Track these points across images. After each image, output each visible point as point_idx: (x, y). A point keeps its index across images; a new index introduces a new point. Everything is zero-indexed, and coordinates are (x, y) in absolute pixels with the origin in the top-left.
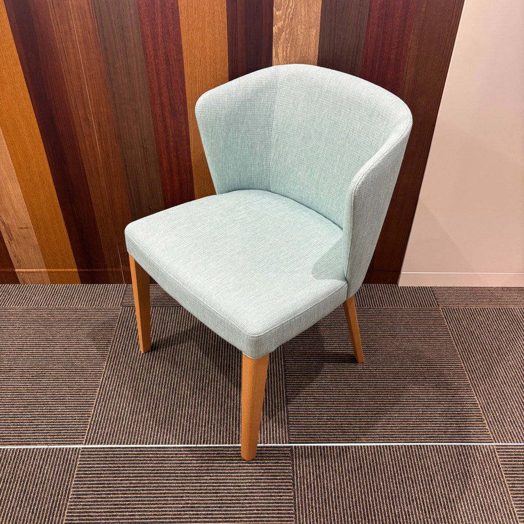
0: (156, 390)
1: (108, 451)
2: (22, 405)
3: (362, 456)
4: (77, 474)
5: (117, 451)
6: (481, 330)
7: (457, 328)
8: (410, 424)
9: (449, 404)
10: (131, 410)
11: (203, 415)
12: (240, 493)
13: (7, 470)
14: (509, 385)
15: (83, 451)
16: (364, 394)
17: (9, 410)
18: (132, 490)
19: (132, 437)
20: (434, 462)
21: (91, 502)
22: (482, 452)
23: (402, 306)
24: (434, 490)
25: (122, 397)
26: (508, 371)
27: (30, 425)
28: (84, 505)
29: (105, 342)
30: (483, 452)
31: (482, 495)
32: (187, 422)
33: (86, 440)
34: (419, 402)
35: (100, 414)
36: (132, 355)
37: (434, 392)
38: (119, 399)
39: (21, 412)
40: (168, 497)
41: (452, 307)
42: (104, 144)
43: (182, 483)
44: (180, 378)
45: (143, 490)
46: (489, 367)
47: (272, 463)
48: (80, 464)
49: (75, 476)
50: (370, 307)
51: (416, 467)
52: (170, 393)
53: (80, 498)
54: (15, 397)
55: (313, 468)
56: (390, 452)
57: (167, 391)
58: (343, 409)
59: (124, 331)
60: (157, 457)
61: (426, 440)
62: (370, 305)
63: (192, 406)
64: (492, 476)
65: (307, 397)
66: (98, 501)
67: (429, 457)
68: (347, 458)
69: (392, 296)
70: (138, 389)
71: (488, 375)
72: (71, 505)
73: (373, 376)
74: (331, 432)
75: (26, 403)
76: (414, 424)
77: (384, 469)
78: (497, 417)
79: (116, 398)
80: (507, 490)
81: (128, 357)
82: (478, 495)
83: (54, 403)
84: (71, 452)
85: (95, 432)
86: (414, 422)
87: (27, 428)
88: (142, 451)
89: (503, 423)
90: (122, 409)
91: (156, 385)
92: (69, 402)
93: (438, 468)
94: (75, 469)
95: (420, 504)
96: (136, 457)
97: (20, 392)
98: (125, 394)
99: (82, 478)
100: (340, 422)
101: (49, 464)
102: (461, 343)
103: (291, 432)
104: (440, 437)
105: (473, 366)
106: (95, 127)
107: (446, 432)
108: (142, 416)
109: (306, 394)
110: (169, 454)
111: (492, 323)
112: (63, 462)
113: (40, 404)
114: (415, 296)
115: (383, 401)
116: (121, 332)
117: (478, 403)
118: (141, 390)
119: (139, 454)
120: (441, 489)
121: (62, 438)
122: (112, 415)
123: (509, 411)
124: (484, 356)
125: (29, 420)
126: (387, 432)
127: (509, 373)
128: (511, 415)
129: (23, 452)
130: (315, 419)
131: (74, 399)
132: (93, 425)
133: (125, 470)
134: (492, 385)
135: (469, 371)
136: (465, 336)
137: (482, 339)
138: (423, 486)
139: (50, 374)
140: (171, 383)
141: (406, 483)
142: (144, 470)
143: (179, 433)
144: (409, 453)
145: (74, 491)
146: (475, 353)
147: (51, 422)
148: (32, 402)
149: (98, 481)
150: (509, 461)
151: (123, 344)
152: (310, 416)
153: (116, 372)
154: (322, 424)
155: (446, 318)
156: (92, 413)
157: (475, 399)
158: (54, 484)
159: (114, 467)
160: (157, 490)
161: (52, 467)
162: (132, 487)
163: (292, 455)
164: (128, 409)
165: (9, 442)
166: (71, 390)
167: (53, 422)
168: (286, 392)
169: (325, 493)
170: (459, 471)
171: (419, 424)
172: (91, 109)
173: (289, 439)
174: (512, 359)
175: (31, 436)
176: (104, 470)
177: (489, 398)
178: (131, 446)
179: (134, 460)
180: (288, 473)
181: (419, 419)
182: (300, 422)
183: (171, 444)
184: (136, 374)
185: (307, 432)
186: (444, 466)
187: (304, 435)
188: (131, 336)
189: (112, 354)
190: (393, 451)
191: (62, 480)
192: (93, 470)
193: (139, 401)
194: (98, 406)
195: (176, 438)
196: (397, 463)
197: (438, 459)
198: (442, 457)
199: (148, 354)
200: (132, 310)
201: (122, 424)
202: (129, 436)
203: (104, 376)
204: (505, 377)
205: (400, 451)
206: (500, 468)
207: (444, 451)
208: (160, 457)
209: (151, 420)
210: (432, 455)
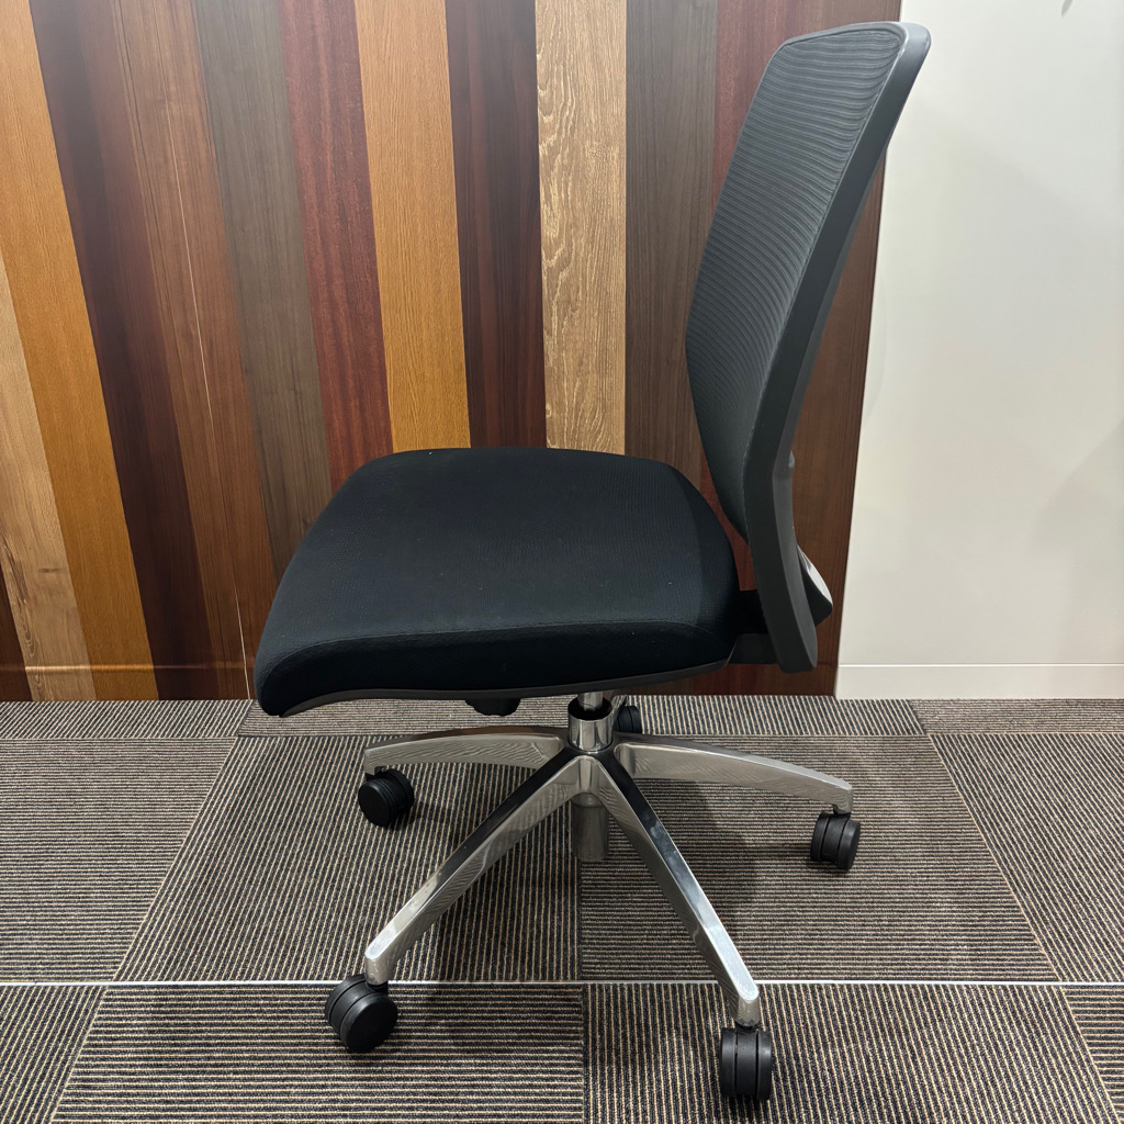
0: (290, 881)
1: (166, 993)
4: (90, 1039)
5: (186, 993)
6: (1020, 774)
7: (967, 770)
8: (860, 945)
9: (951, 907)
10: (231, 916)
12: (459, 1079)
14: (1090, 872)
15: (109, 994)
18: (211, 1073)
19: (224, 966)
20: (918, 1020)
21: (113, 1095)
22: (1031, 998)
23: (845, 733)
24: (920, 1077)
26: (1086, 847)
28: (95, 1102)
29: (193, 797)
30: (1036, 1000)
31: (1036, 1089)
32: (352, 938)
33: (121, 972)
35: (160, 923)
36: (247, 818)
37: (916, 885)
38: (206, 896)
40: (291, 1086)
41: (956, 734)
43: (326, 1058)
44: (347, 859)
45: (236, 1073)
46: (1043, 839)
47: (537, 1018)
48: (100, 1019)
49: (85, 1042)
50: (775, 734)
51: (875, 1028)
52: (320, 884)
53: (89, 1087)
55: (632, 1028)
56: (815, 998)
57: (315, 882)
59: (237, 778)
60: (276, 1005)
61: (898, 974)
62: (774, 731)
63: (366, 911)
64: (1060, 1049)
65: (626, 893)
66: (129, 1095)
67: (907, 1009)
69: (822, 717)
70: (252, 879)
71: (1040, 854)
72: (67, 1102)
74: (677, 959)
75: (2, 905)
76: (871, 945)
77: (799, 1033)
78: (1066, 933)
79: (200, 895)
80: (1096, 1077)
81: (239, 821)
82: (1027, 1087)
83: (63, 904)
84: (82, 996)
85: (144, 956)
86: (871, 940)
88: (245, 993)
89: (1079, 943)
90: (211, 915)
91: (292, 872)
92: (96, 902)
93: (929, 1031)
94: (87, 1027)
95: (887, 1107)
96: (227, 1005)
98: (223, 887)
99: (101, 1046)
101: (31, 1019)
102: (976, 797)
103: (586, 958)
104: (931, 969)
105: (1005, 837)
106: (203, 350)
107: (947, 960)
108: (252, 928)
109: (624, 889)
110: (304, 999)
111: (1046, 761)
112: (63, 1013)
113: (33, 907)
114: (874, 716)
116: (230, 779)
117: (1019, 904)
118: (257, 881)
119: (235, 999)
120: (936, 1077)
121: (68, 969)
122: (186, 927)
123: (1094, 921)
124: (1031, 819)
126: (807, 959)
127: (1089, 851)
128: (1099, 930)
130: (642, 934)
131: (109, 897)
132: (142, 945)
133: (201, 1031)
134: (1049, 871)
135: (997, 846)
136: (986, 783)
137: (1024, 789)
138: (893, 1068)
139: (65, 852)
140: (325, 868)
141: (852, 1062)
142: (243, 1031)
143: (332, 958)
144: (860, 1001)
145: (78, 1073)
146: (1010, 815)
147: (50, 939)
149: (136, 1052)
150: (1098, 1018)
151: (231, 800)
152: (631, 930)
153: (209, 849)
154: (658, 944)
155: (941, 753)
156: (143, 922)
157: (1011, 898)
158: (35, 1058)
159: (176, 1025)
160: (268, 1072)
161: (36, 1025)
162: (211, 1066)
163: (586, 1003)
164: (225, 914)
166: (105, 880)
167: (54, 939)
168: (579, 885)
169: (659, 1081)
170: (978, 1039)
171: (883, 945)
173: (580, 971)
174: (1096, 825)
176: (152, 1032)
177: (1044, 896)
178: (222, 982)
179: (220, 1012)
180: (573, 1039)
181: (883, 935)
182: (607, 939)
183: (312, 978)
185: (621, 959)
186: (943, 1028)
187: (615, 964)
188: (249, 787)
189: (205, 818)
190: (821, 996)
191: (55, 1050)
192: (128, 1032)
193: (250, 900)
194: (159, 910)
195: (322, 968)
196: (830, 1019)
197: (928, 1014)
198: (937, 1008)
199: (282, 818)
200: (259, 742)
201: (206, 943)
202: (217, 965)
203: (180, 856)
204: (1082, 859)
205: (836, 996)
206: (1077, 1033)
207: (941, 996)
208: (282, 1005)
209: (271, 935)
210: (913, 1003)
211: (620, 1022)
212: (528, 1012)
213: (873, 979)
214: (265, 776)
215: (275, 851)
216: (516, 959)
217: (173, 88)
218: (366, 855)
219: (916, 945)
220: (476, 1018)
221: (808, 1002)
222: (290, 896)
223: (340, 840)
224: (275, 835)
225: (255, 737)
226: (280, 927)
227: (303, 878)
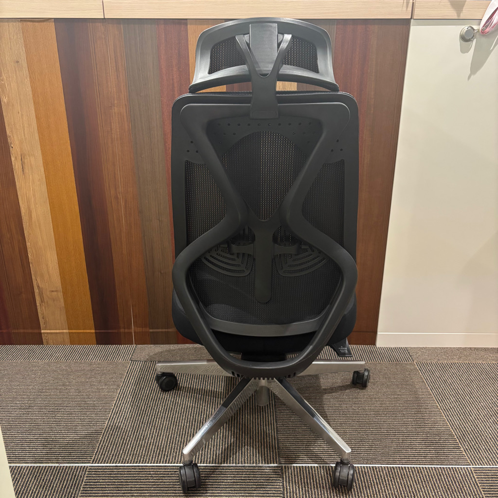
0: (158, 422)
1: (113, 469)
4: (84, 488)
5: (121, 469)
6: (453, 380)
7: (431, 377)
8: (391, 450)
9: (427, 435)
10: (136, 437)
13: (20, 484)
14: (482, 421)
15: (89, 469)
19: (135, 458)
20: (415, 481)
22: (460, 472)
23: (380, 361)
25: (128, 428)
26: (480, 410)
29: (115, 387)
30: (462, 473)
33: (94, 460)
35: (107, 440)
36: (138, 396)
37: (413, 426)
38: (125, 429)
39: (36, 439)
41: (425, 362)
42: (128, 217)
44: (181, 414)
46: (463, 407)
47: (263, 480)
48: (87, 479)
49: (82, 489)
51: (399, 485)
52: (171, 424)
55: (302, 484)
56: (374, 472)
57: (169, 423)
59: (132, 379)
60: (157, 474)
61: (407, 462)
64: (472, 493)
65: (296, 428)
67: (411, 477)
69: (371, 354)
70: (143, 421)
71: (462, 413)
74: (318, 456)
76: (395, 450)
77: (369, 486)
78: (473, 445)
79: (122, 428)
81: (135, 397)
83: (67, 432)
84: (79, 470)
85: (102, 453)
86: (395, 448)
87: (41, 450)
88: (144, 469)
89: (478, 450)
90: (128, 436)
91: (159, 418)
92: (80, 431)
93: (420, 486)
94: (82, 483)
96: (138, 474)
97: (37, 424)
98: (131, 425)
99: (88, 491)
101: (59, 479)
102: (435, 389)
103: (281, 455)
104: (420, 461)
105: (447, 406)
106: (122, 204)
107: (426, 457)
108: (145, 442)
110: (169, 472)
111: (463, 374)
112: (72, 477)
114: (392, 354)
116: (129, 380)
118: (145, 422)
119: (141, 472)
121: (72, 459)
122: (118, 441)
123: (484, 441)
124: (458, 398)
125: (43, 444)
126: (370, 456)
127: (481, 412)
128: (486, 444)
129: (36, 469)
130: (303, 446)
132: (101, 449)
133: (128, 485)
134: (466, 420)
135: (444, 409)
136: (439, 383)
137: (454, 386)
139: (65, 410)
140: (172, 417)
142: (145, 485)
144: (392, 473)
146: (449, 396)
147: (63, 446)
149: (103, 493)
150: (486, 481)
151: (131, 388)
153: (124, 409)
155: (420, 370)
156: (100, 439)
157: (451, 431)
158: (62, 496)
159: (118, 482)
161: (61, 482)
163: (282, 473)
164: (133, 437)
166: (83, 422)
167: (65, 446)
168: (276, 425)
170: (439, 489)
171: (400, 450)
172: (121, 189)
173: (279, 461)
174: (484, 401)
175: (44, 457)
176: (108, 485)
177: (464, 430)
178: (134, 465)
179: (135, 477)
180: (278, 488)
182: (289, 447)
183: (171, 463)
184: (141, 410)
185: (296, 456)
186: (426, 484)
187: (293, 458)
188: (138, 383)
189: (121, 395)
190: (377, 471)
191: (70, 492)
192: (99, 485)
193: (143, 431)
194: (106, 435)
195: (175, 459)
196: (381, 481)
197: (419, 479)
198: (423, 476)
199: (153, 396)
200: (140, 363)
201: (127, 448)
202: (132, 458)
203: (112, 412)
204: (478, 415)
205: (383, 471)
206: (478, 486)
207: (424, 472)
208: (160, 474)
209: (153, 445)
210: (413, 474)
211: (297, 482)
212: (259, 477)
213: (397, 464)
214: (144, 378)
215: (151, 410)
216: (253, 455)
217: (116, 102)
218: (189, 412)
219: (414, 450)
220: (239, 480)
221: (372, 474)
222: (159, 429)
223: (177, 406)
224: (150, 403)
225: (138, 361)
226: (156, 442)
227: (164, 421)
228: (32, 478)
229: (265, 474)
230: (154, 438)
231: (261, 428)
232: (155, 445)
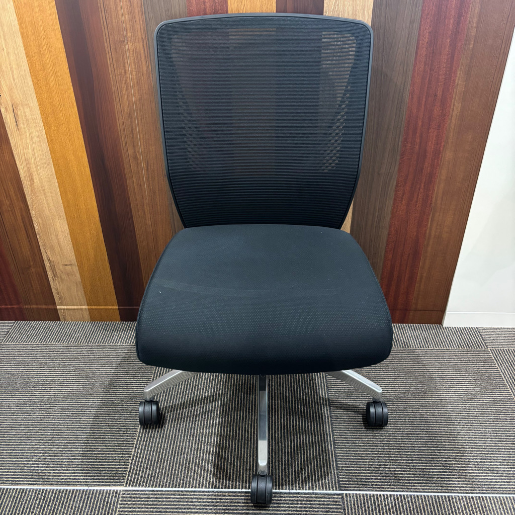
0: (197, 430)
1: (149, 494)
2: (63, 443)
3: (420, 507)
5: (158, 494)
7: (509, 370)
8: (469, 473)
9: (509, 452)
10: (172, 451)
11: (247, 458)
15: (124, 494)
16: (416, 439)
17: (49, 448)
19: (174, 479)
23: (449, 347)
25: (163, 437)
27: (69, 465)
29: (145, 380)
33: (127, 482)
34: (476, 448)
35: (140, 454)
36: (172, 393)
37: (492, 438)
38: (159, 439)
39: (60, 451)
41: (502, 349)
42: (151, 182)
44: (222, 418)
48: (121, 508)
50: (416, 347)
52: (212, 433)
54: (55, 435)
56: (450, 503)
57: (209, 431)
58: (395, 454)
60: (201, 502)
61: (488, 490)
62: (415, 346)
63: (235, 449)
65: (355, 441)
67: (493, 509)
68: (403, 508)
69: (437, 337)
73: (424, 420)
74: (383, 479)
75: (66, 442)
81: (169, 395)
83: (94, 442)
84: (111, 495)
85: (136, 473)
86: (473, 470)
87: (67, 467)
88: (185, 495)
90: (163, 450)
91: (198, 425)
92: (109, 441)
96: (178, 501)
97: (60, 430)
98: (167, 434)
100: (392, 468)
101: (89, 507)
103: (341, 478)
104: (503, 488)
106: (143, 165)
107: (509, 482)
108: (184, 457)
109: (354, 438)
110: (213, 499)
113: (80, 443)
114: (462, 337)
115: (437, 447)
118: (182, 430)
119: (182, 498)
121: (102, 479)
122: (153, 456)
125: (69, 459)
126: (444, 481)
129: (62, 493)
130: (365, 465)
131: (114, 438)
132: (134, 466)
139: (90, 412)
140: (213, 423)
143: (223, 476)
144: (471, 505)
147: (91, 462)
148: (72, 440)
152: (360, 462)
154: (374, 470)
155: (496, 360)
156: (133, 453)
161: (92, 510)
163: (344, 503)
164: (170, 449)
165: (49, 482)
166: (111, 428)
167: (93, 462)
168: (333, 436)
171: (479, 473)
172: (141, 147)
173: (339, 486)
175: (70, 476)
178: (174, 489)
179: (176, 505)
181: (478, 467)
182: (350, 467)
183: (215, 488)
184: (176, 413)
185: (357, 479)
187: (355, 482)
190: (453, 503)
193: (180, 442)
194: (139, 446)
195: (219, 482)
199: (189, 393)
201: (163, 467)
202: (171, 478)
205: (460, 502)
207: (508, 503)
208: (204, 502)
209: (193, 462)
210: (496, 507)
212: (317, 508)
213: (476, 493)
216: (309, 478)
217: (129, 34)
219: (495, 473)
220: (294, 511)
221: (447, 506)
223: (218, 407)
224: (187, 403)
226: (196, 457)
227: (203, 429)
228: (59, 505)
229: (323, 504)
230: (194, 453)
231: (315, 439)
232: (196, 463)
